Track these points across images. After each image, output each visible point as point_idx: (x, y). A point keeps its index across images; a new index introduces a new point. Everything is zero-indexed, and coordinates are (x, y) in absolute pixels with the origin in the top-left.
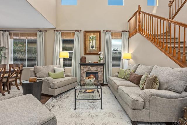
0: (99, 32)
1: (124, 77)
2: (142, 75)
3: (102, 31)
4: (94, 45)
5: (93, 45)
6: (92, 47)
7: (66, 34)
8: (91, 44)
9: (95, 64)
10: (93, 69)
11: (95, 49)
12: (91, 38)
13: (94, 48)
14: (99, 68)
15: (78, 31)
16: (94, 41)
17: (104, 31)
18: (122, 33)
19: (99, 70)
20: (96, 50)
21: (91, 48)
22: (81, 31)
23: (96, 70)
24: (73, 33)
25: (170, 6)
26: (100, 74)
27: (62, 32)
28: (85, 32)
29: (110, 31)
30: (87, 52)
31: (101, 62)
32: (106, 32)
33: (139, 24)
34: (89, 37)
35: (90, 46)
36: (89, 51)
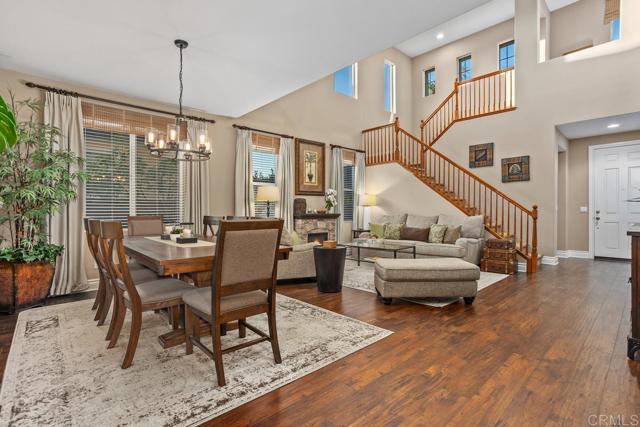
0: (322, 145)
1: (388, 235)
3: (327, 145)
4: (313, 173)
6: (310, 177)
8: (307, 171)
9: (321, 216)
10: (321, 226)
11: (315, 181)
12: (308, 158)
13: (313, 180)
14: (330, 224)
15: (288, 137)
16: (313, 164)
17: (330, 145)
18: (358, 154)
19: (329, 227)
20: (317, 184)
21: (307, 180)
22: (292, 138)
23: (325, 229)
24: (278, 139)
25: (422, 128)
26: (330, 235)
27: (254, 131)
28: (299, 142)
29: (340, 147)
30: (302, 189)
31: (332, 211)
32: (335, 149)
33: (397, 149)
34: (305, 155)
35: (307, 175)
36: (305, 186)
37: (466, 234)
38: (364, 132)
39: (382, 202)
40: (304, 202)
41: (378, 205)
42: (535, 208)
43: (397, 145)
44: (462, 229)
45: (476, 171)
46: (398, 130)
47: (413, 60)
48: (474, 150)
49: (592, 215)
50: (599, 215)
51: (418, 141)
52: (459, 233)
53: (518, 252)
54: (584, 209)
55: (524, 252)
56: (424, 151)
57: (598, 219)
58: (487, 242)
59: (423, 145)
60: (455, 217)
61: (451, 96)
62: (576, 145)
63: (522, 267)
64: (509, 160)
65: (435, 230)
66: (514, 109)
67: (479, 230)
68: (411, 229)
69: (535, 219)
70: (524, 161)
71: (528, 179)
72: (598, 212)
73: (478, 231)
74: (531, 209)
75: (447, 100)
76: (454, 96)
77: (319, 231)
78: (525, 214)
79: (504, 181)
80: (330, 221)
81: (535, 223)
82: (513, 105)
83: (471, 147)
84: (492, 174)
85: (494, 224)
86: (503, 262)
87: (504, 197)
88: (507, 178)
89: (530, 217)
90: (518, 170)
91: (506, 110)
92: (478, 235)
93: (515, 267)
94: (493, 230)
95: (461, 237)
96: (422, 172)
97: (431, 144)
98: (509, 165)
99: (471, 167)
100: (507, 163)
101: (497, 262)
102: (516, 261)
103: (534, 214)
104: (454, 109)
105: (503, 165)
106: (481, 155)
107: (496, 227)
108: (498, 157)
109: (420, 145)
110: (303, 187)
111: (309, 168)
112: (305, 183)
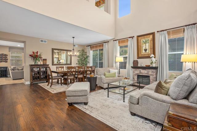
0: (153, 33)
3: (156, 32)
4: (147, 48)
7: (122, 41)
8: (144, 48)
9: (148, 68)
10: (144, 72)
12: (144, 42)
13: (147, 51)
15: (131, 37)
16: (147, 44)
17: (158, 32)
18: (186, 28)
19: (150, 73)
20: (149, 53)
22: (134, 37)
23: (147, 74)
24: (127, 40)
26: (151, 78)
27: (119, 40)
28: (138, 37)
29: (165, 30)
30: (140, 56)
34: (142, 41)
35: (143, 49)
36: (142, 55)
40: (137, 62)
80: (150, 71)
110: (140, 55)
111: (145, 46)
112: (142, 53)
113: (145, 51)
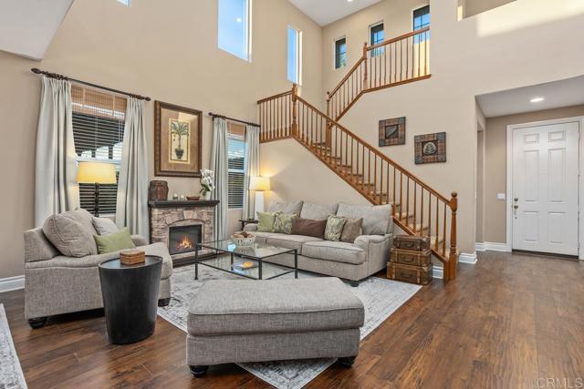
0: (199, 113)
1: (277, 228)
2: (326, 221)
3: (205, 114)
4: (184, 147)
5: (182, 148)
6: (180, 153)
7: (92, 95)
8: (175, 146)
9: (193, 204)
10: (190, 216)
11: (187, 158)
12: (175, 129)
13: (184, 158)
14: (205, 213)
15: (140, 98)
16: (184, 138)
17: (210, 114)
18: (249, 127)
19: (205, 217)
20: (189, 163)
21: (174, 156)
22: (148, 99)
23: (197, 220)
24: (123, 99)
25: (328, 101)
26: (206, 229)
27: (75, 83)
28: (159, 106)
29: (224, 118)
30: (164, 168)
31: (208, 198)
32: (216, 119)
33: (294, 122)
34: (170, 124)
35: (173, 150)
36: (171, 164)
37: (370, 230)
38: (259, 102)
39: (277, 186)
40: (165, 186)
41: (272, 189)
42: (454, 195)
43: (294, 118)
44: (365, 223)
45: (386, 151)
46: (295, 98)
47: (324, 29)
48: (384, 125)
49: (510, 203)
50: (517, 204)
51: (323, 115)
52: (360, 227)
53: (433, 253)
54: (501, 196)
55: (440, 252)
56: (329, 128)
57: (516, 207)
58: (395, 240)
59: (328, 120)
60: (357, 207)
61: (359, 63)
62: (494, 124)
63: (438, 271)
64: (422, 137)
65: (333, 222)
66: (429, 76)
67: (385, 223)
68: (305, 220)
69: (454, 210)
70: (440, 139)
71: (445, 161)
72: (516, 200)
73: (384, 225)
74: (449, 198)
75: (355, 68)
76: (363, 63)
77: (189, 223)
78: (442, 204)
79: (417, 163)
80: (204, 211)
81: (454, 215)
82: (428, 74)
83: (380, 122)
84: (404, 154)
85: (404, 214)
86: (414, 268)
87: (417, 181)
88: (421, 159)
89: (448, 208)
90: (433, 149)
91: (420, 78)
92: (385, 230)
93: (430, 272)
94: (403, 222)
95: (363, 234)
96: (326, 151)
97: (338, 119)
98: (423, 143)
99: (380, 146)
100: (421, 142)
101: (406, 267)
102: (430, 264)
103: (453, 203)
104: (363, 77)
105: (416, 144)
106: (392, 132)
107: (407, 218)
108: (411, 133)
109: (324, 120)
110: (166, 165)
111: (177, 141)
112: (170, 161)
113: (177, 155)
